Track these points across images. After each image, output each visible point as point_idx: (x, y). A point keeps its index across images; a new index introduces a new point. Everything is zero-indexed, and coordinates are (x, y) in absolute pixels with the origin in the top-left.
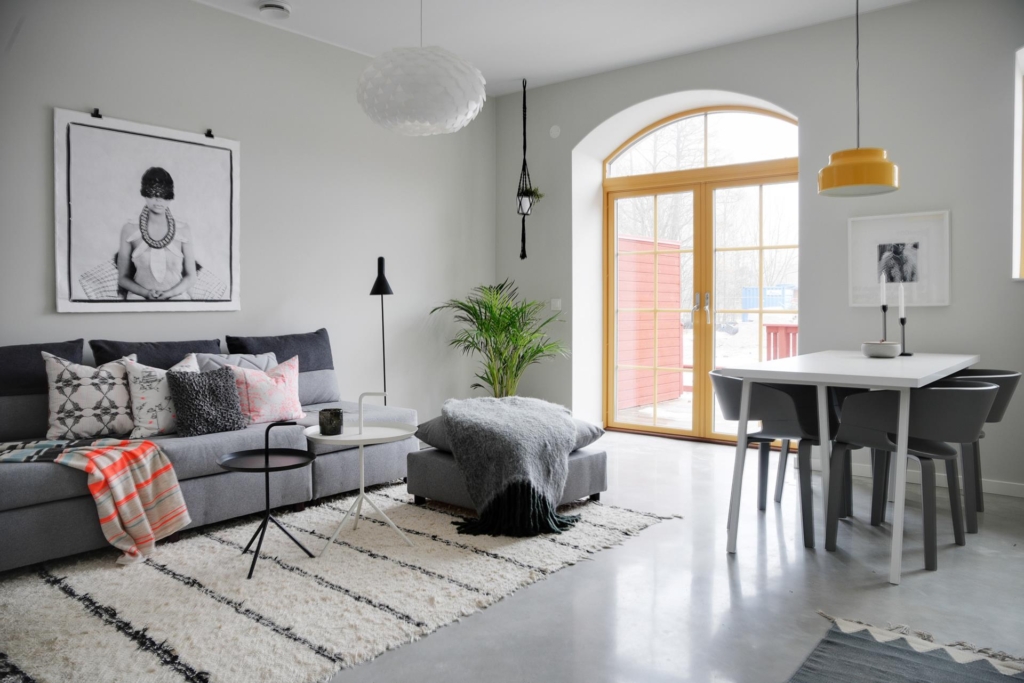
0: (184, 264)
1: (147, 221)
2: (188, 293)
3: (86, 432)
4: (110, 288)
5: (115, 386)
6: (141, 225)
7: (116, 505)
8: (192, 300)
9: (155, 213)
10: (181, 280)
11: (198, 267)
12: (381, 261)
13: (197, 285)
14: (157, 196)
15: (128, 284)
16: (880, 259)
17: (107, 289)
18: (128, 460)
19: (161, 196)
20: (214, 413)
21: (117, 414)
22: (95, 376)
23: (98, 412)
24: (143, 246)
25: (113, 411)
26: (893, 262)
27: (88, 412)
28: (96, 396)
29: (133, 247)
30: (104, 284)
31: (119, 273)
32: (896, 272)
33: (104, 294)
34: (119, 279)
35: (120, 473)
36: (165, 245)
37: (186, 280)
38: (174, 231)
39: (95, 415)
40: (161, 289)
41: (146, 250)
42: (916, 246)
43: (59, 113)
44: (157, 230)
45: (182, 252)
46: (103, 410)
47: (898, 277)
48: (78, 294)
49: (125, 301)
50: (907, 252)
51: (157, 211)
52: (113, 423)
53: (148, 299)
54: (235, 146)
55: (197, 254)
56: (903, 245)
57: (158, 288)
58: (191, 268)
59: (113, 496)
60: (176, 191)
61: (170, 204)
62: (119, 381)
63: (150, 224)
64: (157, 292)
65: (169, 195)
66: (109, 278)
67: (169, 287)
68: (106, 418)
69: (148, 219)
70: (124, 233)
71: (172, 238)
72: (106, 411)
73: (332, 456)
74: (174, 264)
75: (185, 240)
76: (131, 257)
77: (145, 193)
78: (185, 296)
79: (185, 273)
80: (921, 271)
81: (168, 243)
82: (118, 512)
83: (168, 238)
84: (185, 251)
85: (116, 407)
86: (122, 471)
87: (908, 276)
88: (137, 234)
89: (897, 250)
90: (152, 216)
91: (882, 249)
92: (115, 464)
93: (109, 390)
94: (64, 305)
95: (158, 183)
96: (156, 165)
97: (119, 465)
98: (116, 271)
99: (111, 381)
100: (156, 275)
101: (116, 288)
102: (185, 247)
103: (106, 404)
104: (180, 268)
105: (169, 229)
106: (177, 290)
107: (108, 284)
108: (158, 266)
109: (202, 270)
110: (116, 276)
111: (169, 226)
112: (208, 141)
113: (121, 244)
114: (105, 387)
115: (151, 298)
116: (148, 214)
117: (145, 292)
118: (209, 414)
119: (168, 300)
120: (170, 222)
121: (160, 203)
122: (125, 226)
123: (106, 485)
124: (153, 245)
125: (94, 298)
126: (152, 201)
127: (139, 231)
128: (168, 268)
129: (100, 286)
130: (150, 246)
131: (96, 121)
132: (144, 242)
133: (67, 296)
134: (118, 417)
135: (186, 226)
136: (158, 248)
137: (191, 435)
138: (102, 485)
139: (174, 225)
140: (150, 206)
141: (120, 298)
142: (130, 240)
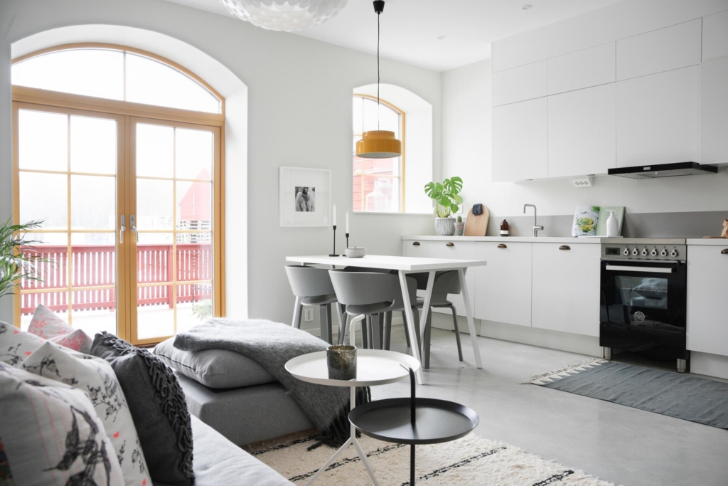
16: (296, 196)
26: (302, 198)
32: (303, 205)
42: (314, 190)
47: (304, 209)
50: (310, 193)
56: (307, 188)
80: (317, 206)
87: (310, 209)
89: (305, 192)
91: (297, 190)
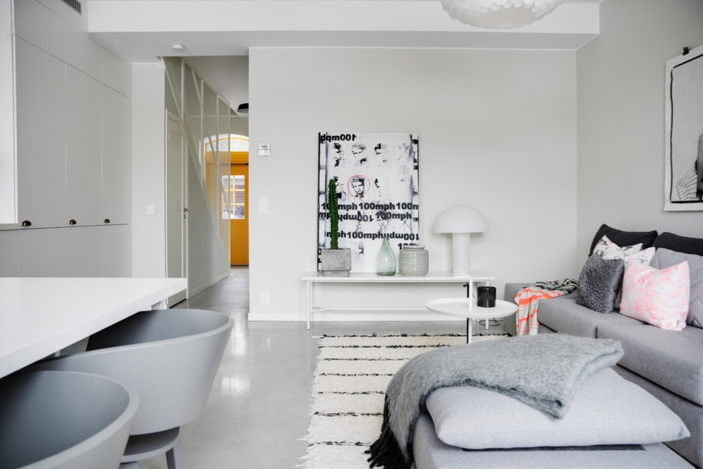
7: (519, 321)
31: (698, 178)
34: (698, 183)
43: (667, 63)
70: (700, 142)
82: (519, 325)
92: (526, 299)
94: (668, 206)
98: (696, 176)
101: (695, 190)
110: (696, 181)
113: (698, 153)
122: (700, 138)
131: (685, 58)
133: (669, 198)
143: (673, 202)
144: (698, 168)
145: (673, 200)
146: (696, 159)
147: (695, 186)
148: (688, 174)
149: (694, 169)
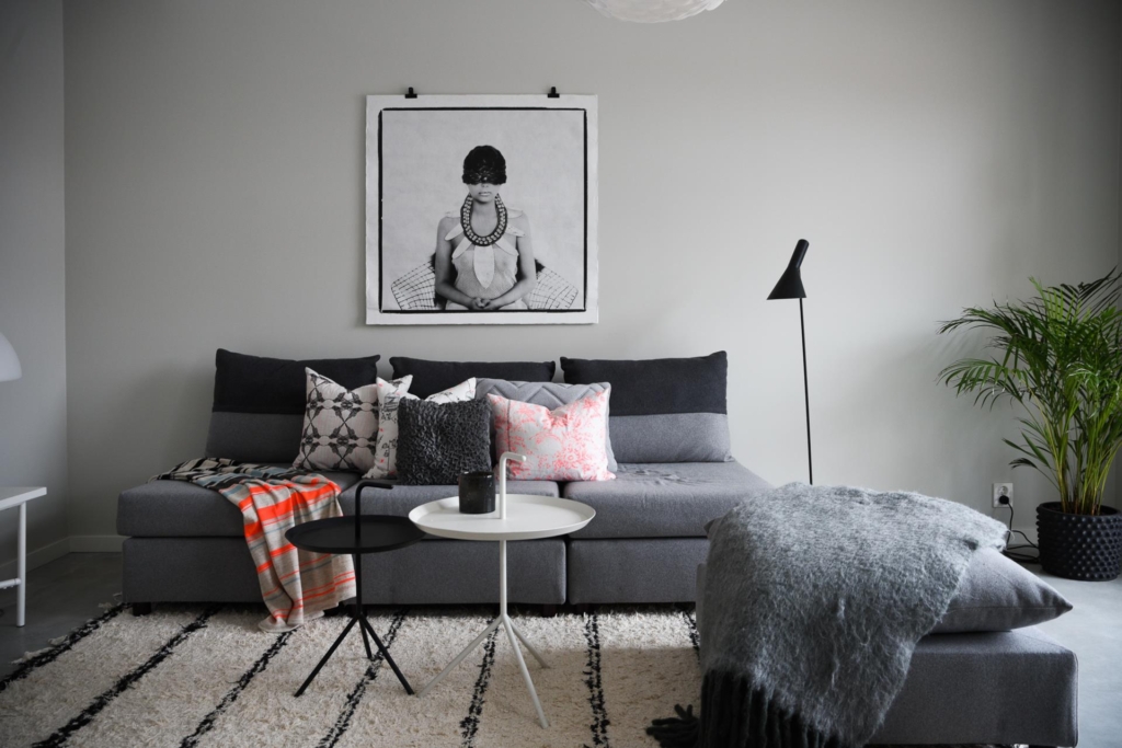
0: (519, 263)
1: (471, 214)
2: (524, 300)
3: (322, 463)
4: (424, 297)
5: (359, 413)
6: (462, 219)
7: (269, 554)
8: (529, 310)
9: (482, 203)
10: (515, 285)
11: (539, 267)
12: (802, 246)
13: (537, 290)
14: (484, 182)
15: (447, 291)
17: (421, 297)
18: (295, 503)
19: (489, 181)
20: (439, 458)
21: (355, 445)
22: (340, 398)
23: (334, 441)
24: (465, 242)
25: (351, 442)
27: (325, 440)
28: (335, 422)
29: (453, 245)
30: (419, 292)
31: (437, 278)
33: (418, 303)
34: (436, 285)
35: (279, 517)
36: (493, 242)
37: (522, 286)
38: (506, 222)
39: (331, 445)
40: (487, 296)
41: (468, 249)
43: (370, 99)
44: (484, 223)
45: (517, 248)
46: (342, 440)
48: (389, 303)
49: (443, 311)
51: (483, 199)
52: (349, 455)
53: (471, 309)
54: (590, 103)
55: (536, 250)
57: (483, 296)
58: (530, 268)
59: (265, 544)
60: (508, 172)
61: (502, 189)
62: (366, 406)
63: (474, 216)
64: (482, 300)
65: (500, 178)
66: (424, 284)
67: (498, 294)
68: (342, 449)
69: (471, 210)
70: (441, 229)
71: (503, 232)
72: (343, 441)
73: (605, 544)
74: (505, 264)
75: (520, 234)
76: (451, 258)
77: (468, 178)
78: (520, 305)
79: (520, 276)
81: (498, 239)
82: (270, 563)
83: (498, 232)
84: (520, 248)
85: (356, 438)
86: (284, 516)
88: (459, 229)
90: (477, 206)
92: (277, 505)
93: (351, 416)
94: (374, 317)
95: (485, 165)
96: (482, 144)
97: (282, 508)
98: (433, 275)
99: (355, 406)
100: (481, 278)
101: (432, 296)
102: (521, 241)
103: (344, 432)
104: (513, 269)
105: (499, 221)
106: (509, 298)
107: (423, 291)
108: (484, 267)
109: (544, 270)
110: (433, 282)
111: (499, 217)
112: (553, 103)
113: (438, 243)
114: (346, 413)
115: (476, 308)
116: (473, 203)
117: (467, 300)
118: (430, 458)
119: (497, 310)
120: (501, 212)
121: (488, 190)
122: (441, 222)
123: (259, 529)
124: (477, 241)
125: (406, 308)
126: (478, 188)
127: (460, 225)
128: (497, 269)
129: (414, 293)
130: (474, 243)
131: (411, 103)
132: (465, 239)
133: (377, 306)
134: (356, 450)
135: (522, 215)
136: (484, 245)
137: (409, 484)
138: (254, 528)
139: (506, 215)
140: (475, 194)
141: (437, 308)
142: (448, 237)
143: (385, 312)
144: (437, 264)
145: (383, 308)
146: (433, 252)
147: (433, 288)
148: (417, 271)
149: (429, 265)
